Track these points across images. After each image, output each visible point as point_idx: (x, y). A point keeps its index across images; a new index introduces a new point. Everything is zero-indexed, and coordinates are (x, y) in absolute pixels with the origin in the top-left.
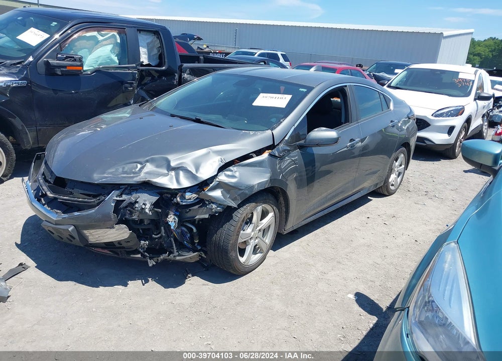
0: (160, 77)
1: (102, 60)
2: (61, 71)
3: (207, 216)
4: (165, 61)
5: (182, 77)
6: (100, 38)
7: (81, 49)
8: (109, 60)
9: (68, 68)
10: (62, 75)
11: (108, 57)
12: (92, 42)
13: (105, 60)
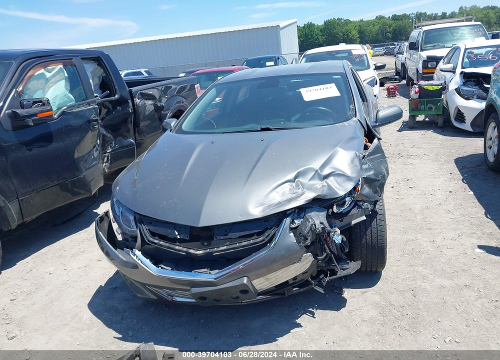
0: (114, 108)
1: (60, 101)
2: (33, 121)
3: (364, 218)
4: (115, 89)
5: (135, 102)
6: (48, 75)
7: (36, 91)
8: (66, 99)
9: (40, 116)
10: (35, 125)
11: (65, 95)
12: (42, 81)
13: (63, 99)
